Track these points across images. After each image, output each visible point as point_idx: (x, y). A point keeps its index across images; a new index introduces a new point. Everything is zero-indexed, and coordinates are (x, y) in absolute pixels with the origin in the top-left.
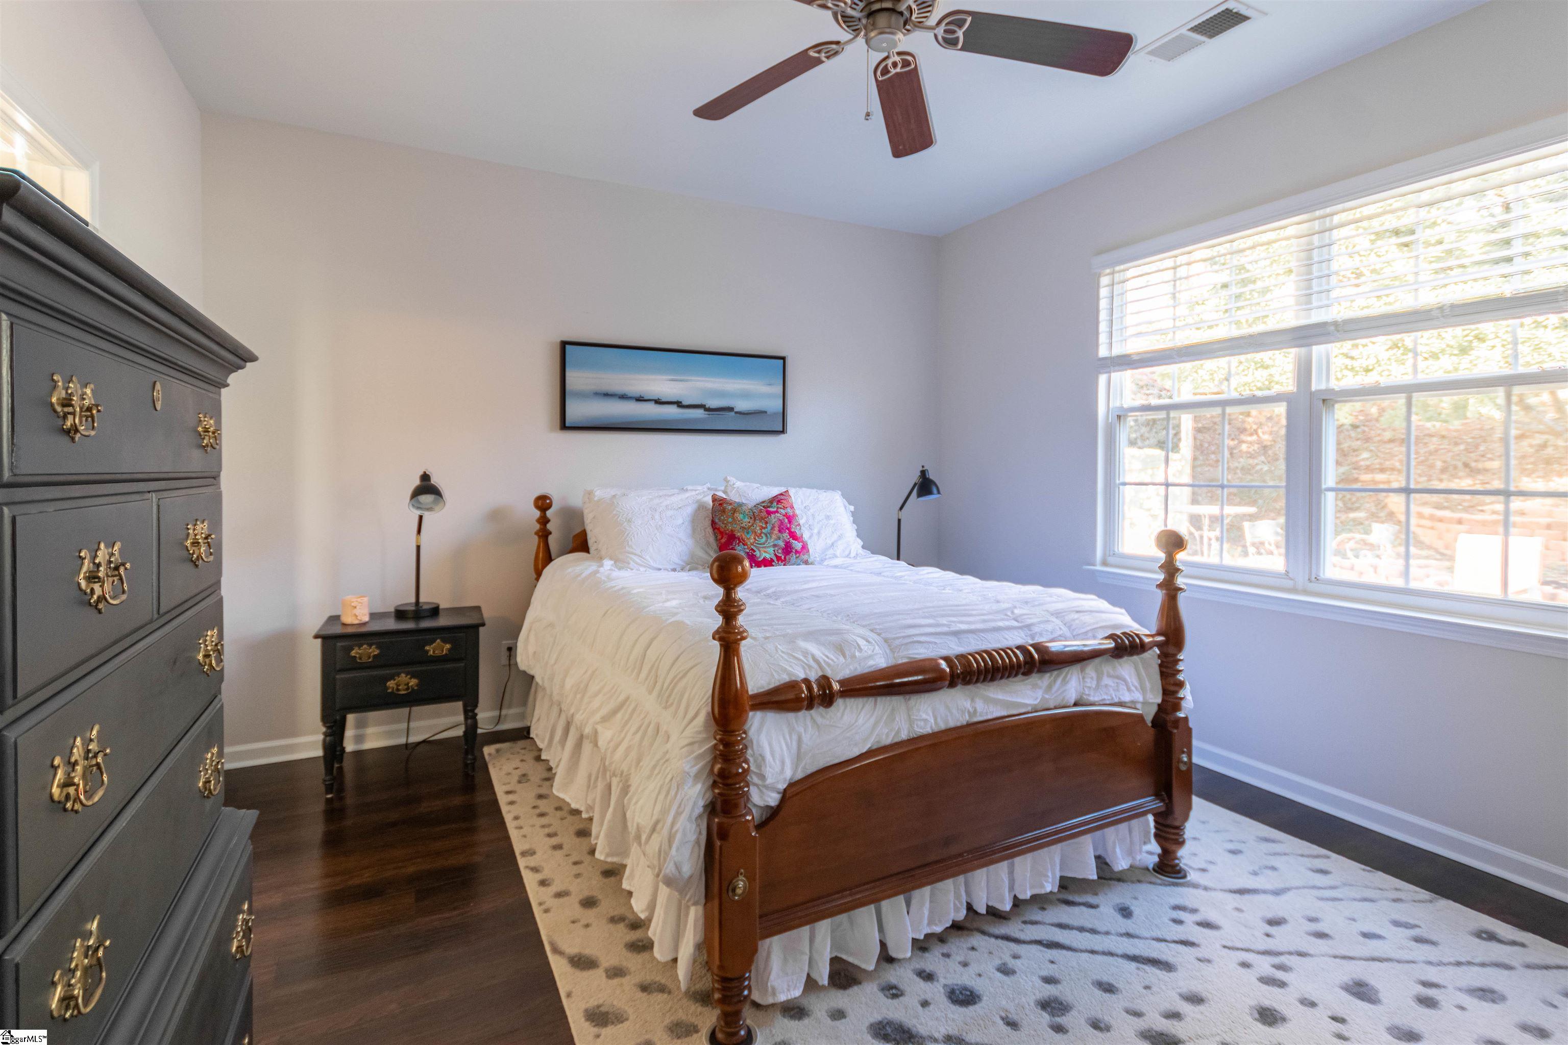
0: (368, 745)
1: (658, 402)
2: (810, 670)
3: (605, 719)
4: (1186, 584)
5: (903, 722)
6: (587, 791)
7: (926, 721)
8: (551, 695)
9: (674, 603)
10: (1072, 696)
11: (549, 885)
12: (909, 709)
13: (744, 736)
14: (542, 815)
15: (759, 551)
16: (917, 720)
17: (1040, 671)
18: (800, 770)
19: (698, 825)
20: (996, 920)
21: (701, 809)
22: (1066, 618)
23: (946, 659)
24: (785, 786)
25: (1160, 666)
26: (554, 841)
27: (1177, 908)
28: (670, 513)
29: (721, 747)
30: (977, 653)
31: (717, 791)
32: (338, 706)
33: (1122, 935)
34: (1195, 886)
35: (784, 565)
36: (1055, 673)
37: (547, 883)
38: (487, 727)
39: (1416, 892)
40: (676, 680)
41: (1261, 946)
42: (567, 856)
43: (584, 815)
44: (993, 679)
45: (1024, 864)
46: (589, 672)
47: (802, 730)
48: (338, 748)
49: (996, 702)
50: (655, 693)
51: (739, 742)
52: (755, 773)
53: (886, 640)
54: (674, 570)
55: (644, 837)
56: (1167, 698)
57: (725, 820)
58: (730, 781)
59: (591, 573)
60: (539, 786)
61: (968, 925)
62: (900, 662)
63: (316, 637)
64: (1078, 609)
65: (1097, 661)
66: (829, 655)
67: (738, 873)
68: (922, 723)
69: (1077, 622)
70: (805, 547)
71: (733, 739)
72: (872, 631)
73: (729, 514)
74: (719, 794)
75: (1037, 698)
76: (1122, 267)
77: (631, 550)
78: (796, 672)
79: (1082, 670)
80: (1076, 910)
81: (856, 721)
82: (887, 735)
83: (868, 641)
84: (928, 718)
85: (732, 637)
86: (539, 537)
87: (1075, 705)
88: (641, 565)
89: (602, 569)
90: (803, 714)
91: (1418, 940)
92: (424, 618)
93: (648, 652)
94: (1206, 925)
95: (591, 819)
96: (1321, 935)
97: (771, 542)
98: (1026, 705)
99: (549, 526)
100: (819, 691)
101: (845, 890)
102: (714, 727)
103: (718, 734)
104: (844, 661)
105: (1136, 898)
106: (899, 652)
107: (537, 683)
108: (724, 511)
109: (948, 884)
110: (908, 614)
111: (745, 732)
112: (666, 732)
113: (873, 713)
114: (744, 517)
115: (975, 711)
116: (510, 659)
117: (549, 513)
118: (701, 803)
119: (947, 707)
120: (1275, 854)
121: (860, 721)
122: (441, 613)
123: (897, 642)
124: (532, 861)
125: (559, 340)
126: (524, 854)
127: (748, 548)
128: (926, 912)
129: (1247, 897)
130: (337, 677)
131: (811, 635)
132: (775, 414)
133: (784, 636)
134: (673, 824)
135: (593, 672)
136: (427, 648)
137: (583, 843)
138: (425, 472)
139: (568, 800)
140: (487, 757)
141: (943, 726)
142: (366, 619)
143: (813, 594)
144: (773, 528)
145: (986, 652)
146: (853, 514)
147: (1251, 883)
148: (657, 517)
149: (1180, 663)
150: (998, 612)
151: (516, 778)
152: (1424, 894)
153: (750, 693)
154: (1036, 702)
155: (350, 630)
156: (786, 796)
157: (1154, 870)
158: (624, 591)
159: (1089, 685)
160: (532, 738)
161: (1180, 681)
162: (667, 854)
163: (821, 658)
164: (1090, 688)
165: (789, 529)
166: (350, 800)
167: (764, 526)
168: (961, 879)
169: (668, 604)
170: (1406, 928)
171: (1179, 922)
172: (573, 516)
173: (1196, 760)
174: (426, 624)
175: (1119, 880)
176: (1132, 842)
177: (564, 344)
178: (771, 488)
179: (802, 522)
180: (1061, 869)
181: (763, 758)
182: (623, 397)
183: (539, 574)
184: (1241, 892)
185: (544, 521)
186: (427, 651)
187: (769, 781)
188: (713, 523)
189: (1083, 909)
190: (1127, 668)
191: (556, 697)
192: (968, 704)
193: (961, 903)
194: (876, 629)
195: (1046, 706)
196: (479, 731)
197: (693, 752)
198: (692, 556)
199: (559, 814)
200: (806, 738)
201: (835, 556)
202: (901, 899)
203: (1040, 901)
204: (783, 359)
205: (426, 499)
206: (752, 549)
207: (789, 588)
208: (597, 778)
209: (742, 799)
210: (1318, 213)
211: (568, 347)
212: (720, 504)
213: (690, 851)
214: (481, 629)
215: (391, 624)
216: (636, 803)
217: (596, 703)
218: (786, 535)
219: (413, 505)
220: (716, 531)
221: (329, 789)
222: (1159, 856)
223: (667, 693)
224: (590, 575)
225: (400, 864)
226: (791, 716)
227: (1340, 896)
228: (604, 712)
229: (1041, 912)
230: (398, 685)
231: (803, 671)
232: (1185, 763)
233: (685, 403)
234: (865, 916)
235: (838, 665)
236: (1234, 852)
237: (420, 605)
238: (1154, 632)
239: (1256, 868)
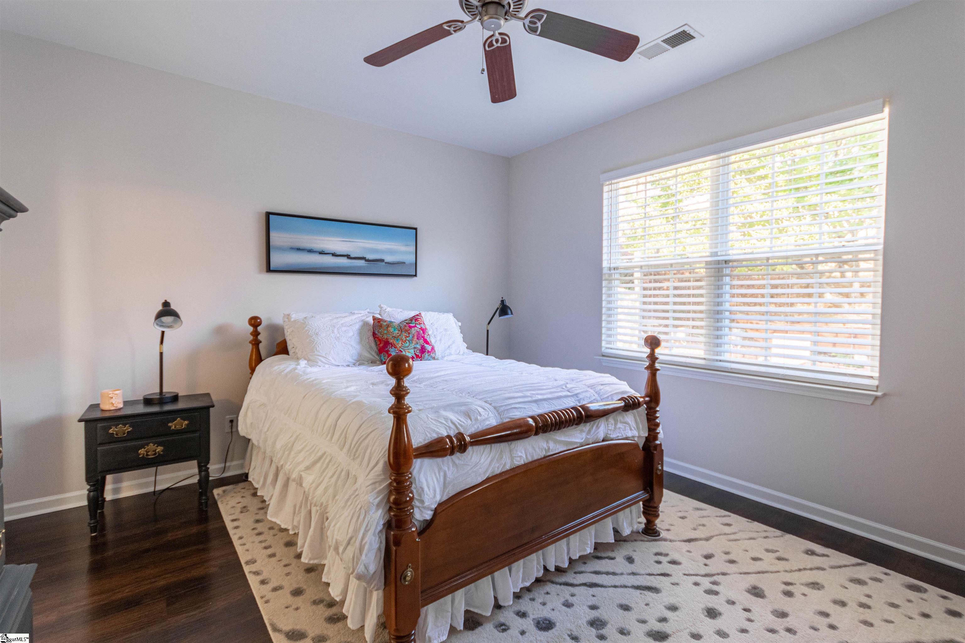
0: (125, 494)
1: (334, 255)
2: (450, 430)
3: (308, 468)
4: (661, 367)
5: (507, 459)
6: (294, 517)
7: (521, 457)
8: (265, 453)
9: (352, 389)
10: (601, 436)
11: (267, 583)
12: (511, 451)
13: (410, 476)
14: (259, 534)
15: (405, 351)
16: (516, 457)
17: (586, 422)
18: (445, 494)
19: (380, 537)
20: (559, 573)
21: (382, 526)
22: (596, 388)
23: (532, 417)
24: (436, 506)
25: (647, 414)
26: (269, 551)
27: (657, 554)
28: (344, 329)
29: (395, 484)
30: (549, 413)
31: (392, 514)
32: (99, 469)
33: (630, 574)
34: (665, 540)
35: (421, 360)
36: (592, 423)
37: (266, 581)
38: (216, 476)
39: (774, 532)
40: (361, 440)
41: (703, 572)
42: (279, 561)
43: (291, 532)
44: (559, 429)
45: (575, 539)
46: (294, 436)
47: (446, 469)
48: (100, 499)
49: (561, 442)
50: (345, 450)
51: (406, 481)
52: (417, 499)
53: (495, 408)
54: (348, 366)
55: (341, 549)
56: (651, 433)
57: (399, 532)
58: (402, 506)
59: (291, 370)
60: (256, 514)
61: (543, 579)
62: (505, 421)
63: (80, 421)
64: (602, 383)
65: (614, 414)
66: (461, 419)
67: (408, 566)
68: (519, 459)
69: (602, 390)
70: (433, 348)
71: (403, 478)
72: (486, 402)
73: (385, 328)
74: (394, 515)
75: (583, 439)
76: (616, 181)
77: (320, 354)
78: (441, 431)
79: (607, 420)
80: (604, 562)
81: (480, 460)
82: (498, 468)
83: (484, 409)
84: (522, 455)
85: (402, 411)
86: (253, 344)
87: (603, 440)
88: (325, 363)
89: (299, 367)
90: (448, 459)
91: (779, 559)
92: (166, 403)
93: (338, 422)
94: (673, 562)
95: (296, 535)
96: (732, 562)
97: (412, 345)
98: (577, 443)
99: (260, 337)
100: (457, 442)
101: (473, 568)
102: (390, 471)
103: (393, 476)
104: (471, 423)
105: (635, 551)
106: (503, 415)
107: (253, 444)
108: (381, 326)
109: (534, 556)
110: (506, 390)
111: (411, 474)
112: (355, 476)
113: (490, 454)
114: (395, 330)
115: (549, 449)
116: (232, 428)
117: (259, 329)
118: (382, 522)
119: (533, 448)
120: (703, 517)
121: (482, 460)
122: (180, 399)
123: (502, 409)
124: (254, 567)
125: (264, 211)
126: (247, 563)
127: (398, 350)
128: (521, 576)
129: (692, 543)
130: (99, 448)
131: (448, 407)
132: (411, 264)
133: (432, 408)
134: (363, 539)
135: (298, 436)
136: (170, 424)
137: (291, 551)
138: (166, 300)
139: (278, 522)
140: (216, 497)
141: (530, 459)
142: (121, 406)
143: (442, 379)
144: (413, 337)
145: (554, 412)
146: (461, 327)
147: (693, 535)
148: (336, 331)
149: (658, 413)
150: (558, 387)
151: (239, 510)
152: (778, 533)
153: (414, 447)
154: (582, 441)
155: (107, 415)
156: (436, 512)
157: (642, 532)
158: (317, 381)
159: (610, 428)
160: (250, 482)
161: (657, 423)
162: (358, 559)
163: (456, 421)
164: (611, 430)
165: (423, 337)
166: (110, 536)
167: (408, 335)
168: (540, 552)
169: (349, 390)
170: (772, 552)
171: (659, 562)
172: (276, 330)
173: (665, 469)
174: (168, 407)
175: (625, 541)
176: (632, 519)
177: (268, 215)
178: (409, 312)
179: (430, 333)
180: (595, 539)
181: (422, 489)
182: (311, 251)
183: (253, 370)
184: (689, 541)
185: (256, 334)
186: (170, 427)
187: (427, 504)
188: (374, 334)
189: (607, 560)
190: (630, 417)
191: (268, 453)
192: (545, 445)
193: (540, 566)
194: (488, 401)
195: (588, 443)
196: (211, 478)
197: (375, 489)
198: (360, 355)
199: (272, 532)
200: (449, 474)
201: (450, 354)
202: (506, 569)
203: (584, 559)
204: (416, 229)
205: (167, 319)
206: (400, 351)
207: (427, 376)
208: (301, 507)
209: (409, 518)
210: (722, 155)
211: (271, 216)
212: (378, 322)
213: (374, 555)
214: (211, 409)
215: (141, 409)
216: (334, 526)
217: (301, 456)
218: (422, 341)
219: (157, 324)
220: (376, 339)
221: (93, 530)
222: (645, 524)
223: (354, 450)
224: (291, 371)
225: (153, 580)
226: (439, 460)
227: (738, 538)
228: (307, 463)
229: (583, 565)
230: (147, 452)
231: (445, 431)
232: (660, 470)
233: (352, 256)
234: (485, 583)
235: (467, 426)
236: (683, 518)
237: (164, 394)
238: (643, 395)
239: (695, 526)
